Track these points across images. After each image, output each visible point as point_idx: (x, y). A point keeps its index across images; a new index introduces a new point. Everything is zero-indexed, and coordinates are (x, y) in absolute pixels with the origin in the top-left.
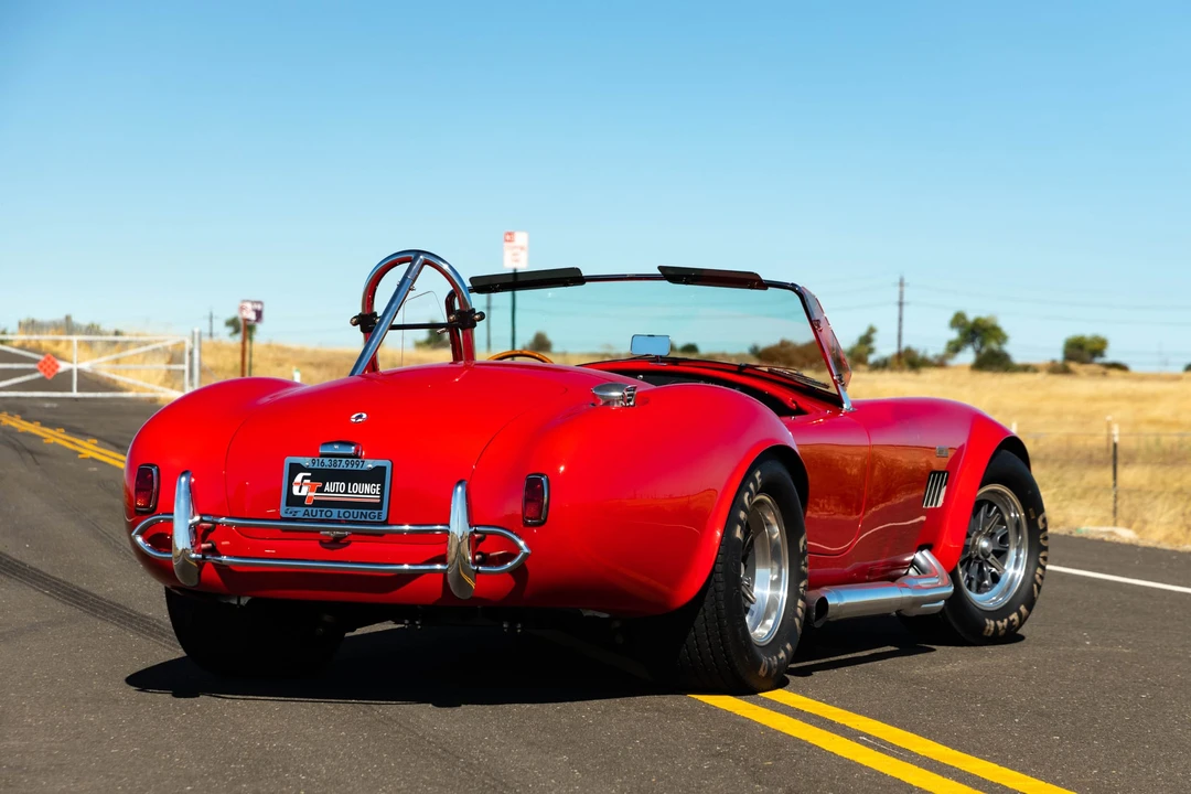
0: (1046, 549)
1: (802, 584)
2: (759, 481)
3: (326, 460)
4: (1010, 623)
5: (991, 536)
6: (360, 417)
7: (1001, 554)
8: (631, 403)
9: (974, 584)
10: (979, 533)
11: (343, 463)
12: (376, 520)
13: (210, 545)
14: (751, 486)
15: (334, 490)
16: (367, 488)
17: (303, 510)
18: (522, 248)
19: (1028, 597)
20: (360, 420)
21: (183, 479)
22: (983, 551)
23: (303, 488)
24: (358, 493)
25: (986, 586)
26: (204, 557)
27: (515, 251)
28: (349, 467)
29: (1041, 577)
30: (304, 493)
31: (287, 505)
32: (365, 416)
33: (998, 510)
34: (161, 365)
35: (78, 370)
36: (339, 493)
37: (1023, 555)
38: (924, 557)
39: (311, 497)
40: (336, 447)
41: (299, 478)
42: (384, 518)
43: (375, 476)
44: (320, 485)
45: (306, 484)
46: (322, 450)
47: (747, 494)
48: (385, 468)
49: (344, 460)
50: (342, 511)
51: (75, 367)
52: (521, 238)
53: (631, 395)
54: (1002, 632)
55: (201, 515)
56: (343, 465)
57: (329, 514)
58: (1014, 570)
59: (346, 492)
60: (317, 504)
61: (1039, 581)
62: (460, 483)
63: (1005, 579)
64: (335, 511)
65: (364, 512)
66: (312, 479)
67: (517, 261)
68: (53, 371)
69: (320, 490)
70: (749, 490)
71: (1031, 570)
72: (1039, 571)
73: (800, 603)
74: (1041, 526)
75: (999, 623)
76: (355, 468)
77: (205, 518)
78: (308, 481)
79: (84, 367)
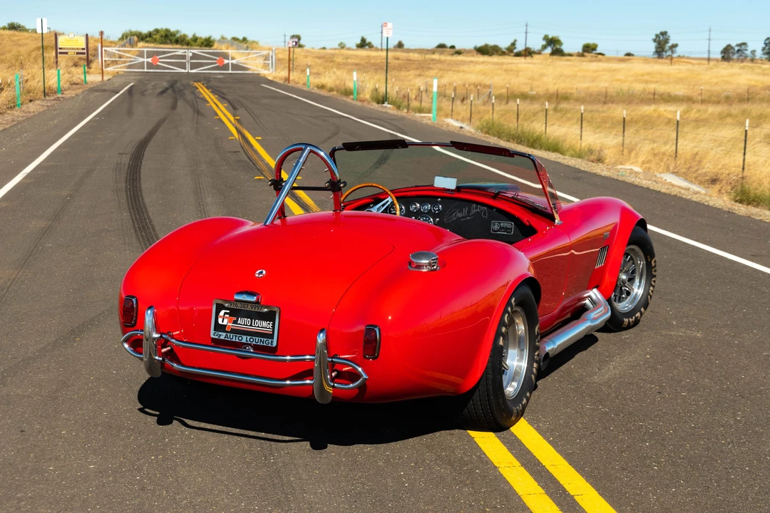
0: (655, 276)
1: (536, 354)
2: (514, 304)
3: (239, 305)
4: (636, 318)
5: (626, 272)
6: (261, 273)
7: (631, 280)
8: (435, 267)
9: (617, 298)
10: (621, 271)
11: (249, 307)
12: (269, 345)
13: (169, 348)
14: (509, 309)
15: (243, 323)
16: (265, 324)
17: (224, 334)
19: (645, 303)
20: (261, 276)
21: (149, 312)
22: (623, 282)
23: (224, 320)
24: (258, 327)
25: (623, 298)
26: (163, 360)
27: (388, 30)
28: (253, 310)
29: (652, 291)
30: (225, 323)
31: (215, 330)
32: (264, 272)
33: (631, 258)
34: (261, 61)
35: (232, 64)
36: (247, 325)
37: (643, 282)
38: (594, 293)
39: (229, 326)
40: (244, 296)
41: (222, 313)
42: (275, 344)
43: (269, 317)
44: (235, 319)
45: (226, 317)
46: (236, 297)
47: (507, 315)
48: (275, 312)
49: (250, 305)
50: (249, 337)
51: (230, 62)
53: (435, 263)
54: (632, 324)
55: (162, 334)
56: (249, 308)
57: (240, 338)
58: (638, 290)
59: (251, 325)
60: (234, 331)
61: (651, 293)
62: (322, 331)
63: (633, 294)
64: (244, 337)
65: (262, 339)
66: (231, 314)
67: (388, 34)
68: (223, 63)
69: (235, 322)
70: (508, 312)
71: (648, 287)
72: (651, 288)
73: (535, 365)
74: (653, 264)
75: (631, 320)
76: (256, 310)
77: (164, 336)
78: (228, 316)
79: (234, 62)
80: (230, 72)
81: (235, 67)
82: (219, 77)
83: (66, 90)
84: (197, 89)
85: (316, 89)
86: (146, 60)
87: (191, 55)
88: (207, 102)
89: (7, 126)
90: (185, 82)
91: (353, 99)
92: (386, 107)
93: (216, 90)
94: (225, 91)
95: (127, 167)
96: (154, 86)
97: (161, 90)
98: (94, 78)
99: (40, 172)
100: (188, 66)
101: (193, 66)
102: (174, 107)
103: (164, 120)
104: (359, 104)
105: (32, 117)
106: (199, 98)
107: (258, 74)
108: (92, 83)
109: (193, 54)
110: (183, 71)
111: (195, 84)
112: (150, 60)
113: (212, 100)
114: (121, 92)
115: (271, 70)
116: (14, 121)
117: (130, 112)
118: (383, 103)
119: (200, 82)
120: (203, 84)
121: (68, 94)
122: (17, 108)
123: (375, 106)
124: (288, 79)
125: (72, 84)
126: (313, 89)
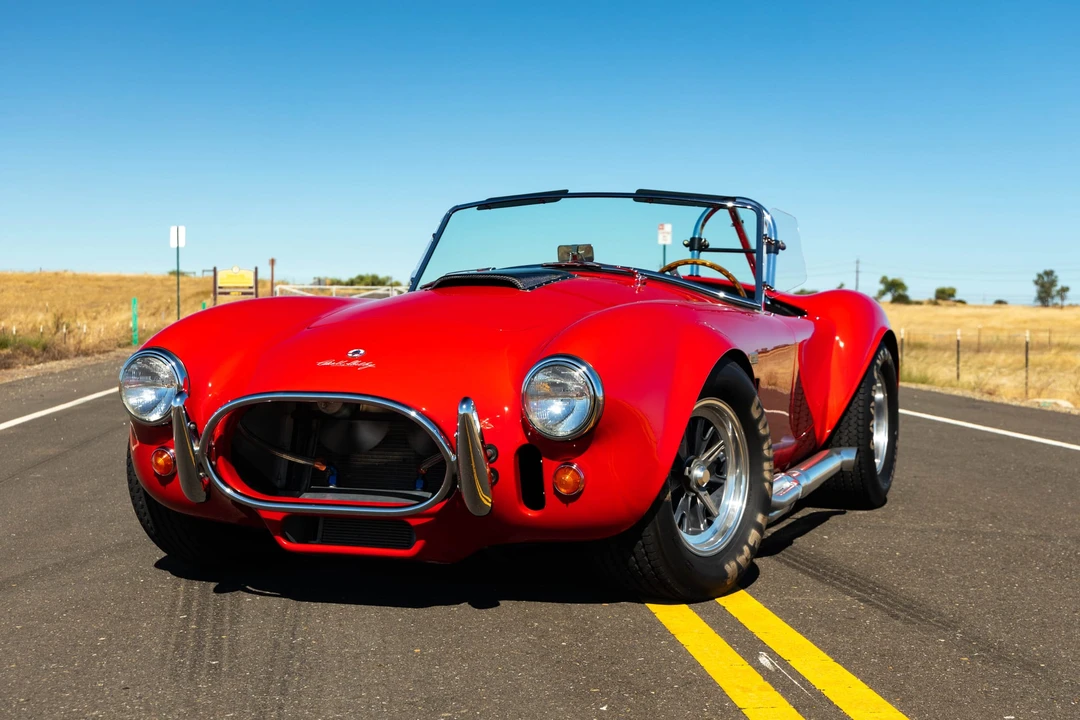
18: (668, 233)
52: (668, 227)
89: (103, 362)
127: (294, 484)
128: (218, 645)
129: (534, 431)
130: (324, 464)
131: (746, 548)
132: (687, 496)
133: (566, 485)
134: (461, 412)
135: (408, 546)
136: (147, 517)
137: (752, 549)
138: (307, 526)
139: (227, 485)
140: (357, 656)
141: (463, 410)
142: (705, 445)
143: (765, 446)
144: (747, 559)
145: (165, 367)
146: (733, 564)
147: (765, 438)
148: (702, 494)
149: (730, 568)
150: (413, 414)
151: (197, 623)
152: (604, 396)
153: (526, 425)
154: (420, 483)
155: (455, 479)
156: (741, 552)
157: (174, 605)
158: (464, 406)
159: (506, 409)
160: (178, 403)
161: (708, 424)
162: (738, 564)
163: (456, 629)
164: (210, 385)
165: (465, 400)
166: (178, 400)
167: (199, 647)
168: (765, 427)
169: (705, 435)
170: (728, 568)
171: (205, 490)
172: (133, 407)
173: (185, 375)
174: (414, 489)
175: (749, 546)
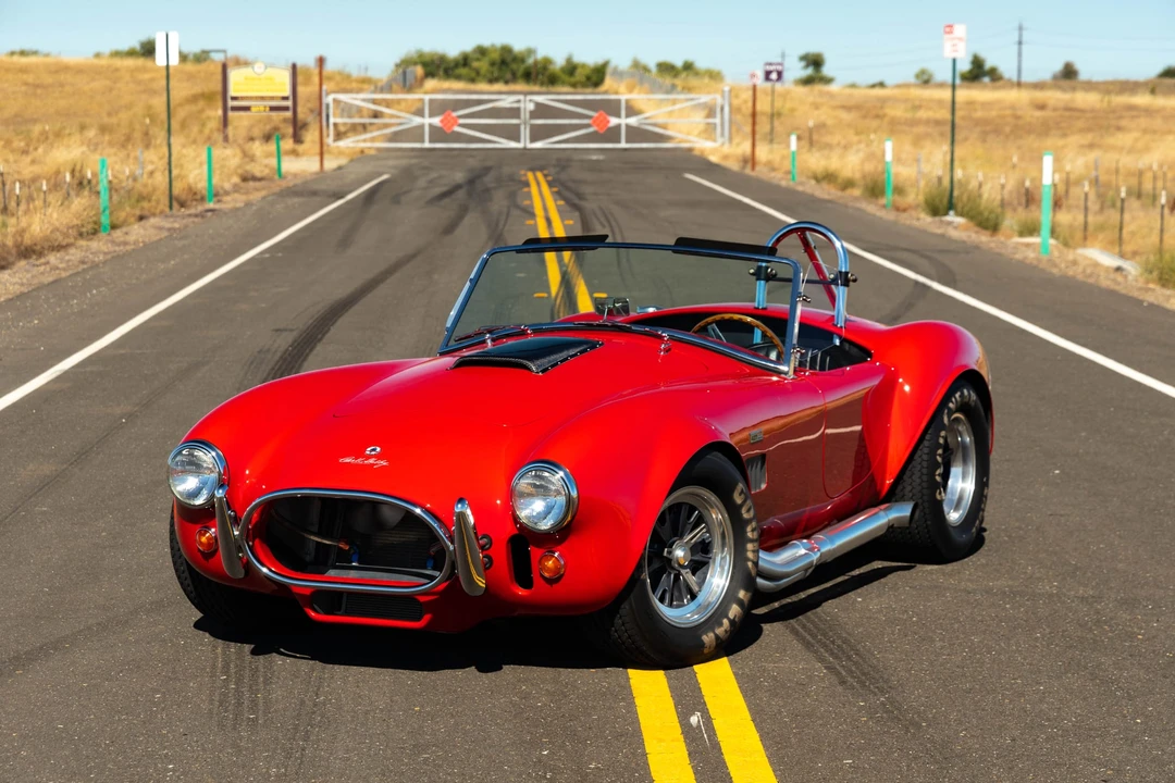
18: (960, 39)
27: (956, 42)
34: (699, 118)
35: (628, 126)
51: (623, 121)
52: (960, 30)
67: (956, 51)
68: (606, 125)
79: (633, 121)
80: (623, 145)
81: (635, 134)
82: (594, 157)
83: (227, 193)
84: (527, 184)
85: (813, 182)
86: (427, 121)
87: (531, 107)
88: (532, 215)
89: (64, 274)
90: (506, 170)
91: (884, 206)
92: (950, 223)
93: (568, 189)
94: (587, 190)
95: (279, 354)
96: (431, 182)
97: (445, 189)
98: (302, 165)
99: (88, 369)
100: (525, 133)
101: (537, 135)
102: (450, 229)
103: (414, 256)
104: (890, 216)
105: (128, 254)
106: (518, 207)
107: (690, 150)
108: (295, 175)
109: (538, 105)
110: (513, 145)
111: (530, 176)
112: (436, 121)
113: (545, 209)
114: (350, 197)
115: (720, 140)
116: (83, 262)
117: (345, 242)
118: (946, 214)
119: (541, 169)
120: (545, 176)
121: (230, 202)
122: (103, 234)
123: (925, 220)
124: (751, 160)
125: (245, 179)
126: (801, 183)
127: (321, 562)
128: (254, 702)
129: (521, 524)
130: (347, 543)
131: (725, 621)
132: (670, 574)
133: (549, 570)
134: (457, 510)
135: (419, 619)
136: (191, 588)
137: (732, 622)
138: (332, 600)
139: (263, 565)
140: (367, 713)
141: (459, 508)
142: (690, 527)
143: (749, 529)
144: (726, 631)
145: (207, 457)
146: (711, 635)
147: (748, 522)
148: (683, 571)
149: (708, 638)
150: (418, 511)
151: (236, 684)
152: (578, 496)
153: (516, 519)
154: (430, 563)
155: (453, 566)
156: (721, 624)
157: (214, 667)
158: (459, 506)
159: (498, 502)
160: (220, 493)
161: (692, 509)
162: (717, 637)
163: (455, 691)
164: (247, 472)
165: (461, 500)
166: (221, 491)
167: (239, 704)
168: (748, 511)
169: (689, 518)
170: (705, 638)
171: (244, 567)
172: (179, 492)
173: (224, 463)
174: (425, 568)
175: (729, 619)
